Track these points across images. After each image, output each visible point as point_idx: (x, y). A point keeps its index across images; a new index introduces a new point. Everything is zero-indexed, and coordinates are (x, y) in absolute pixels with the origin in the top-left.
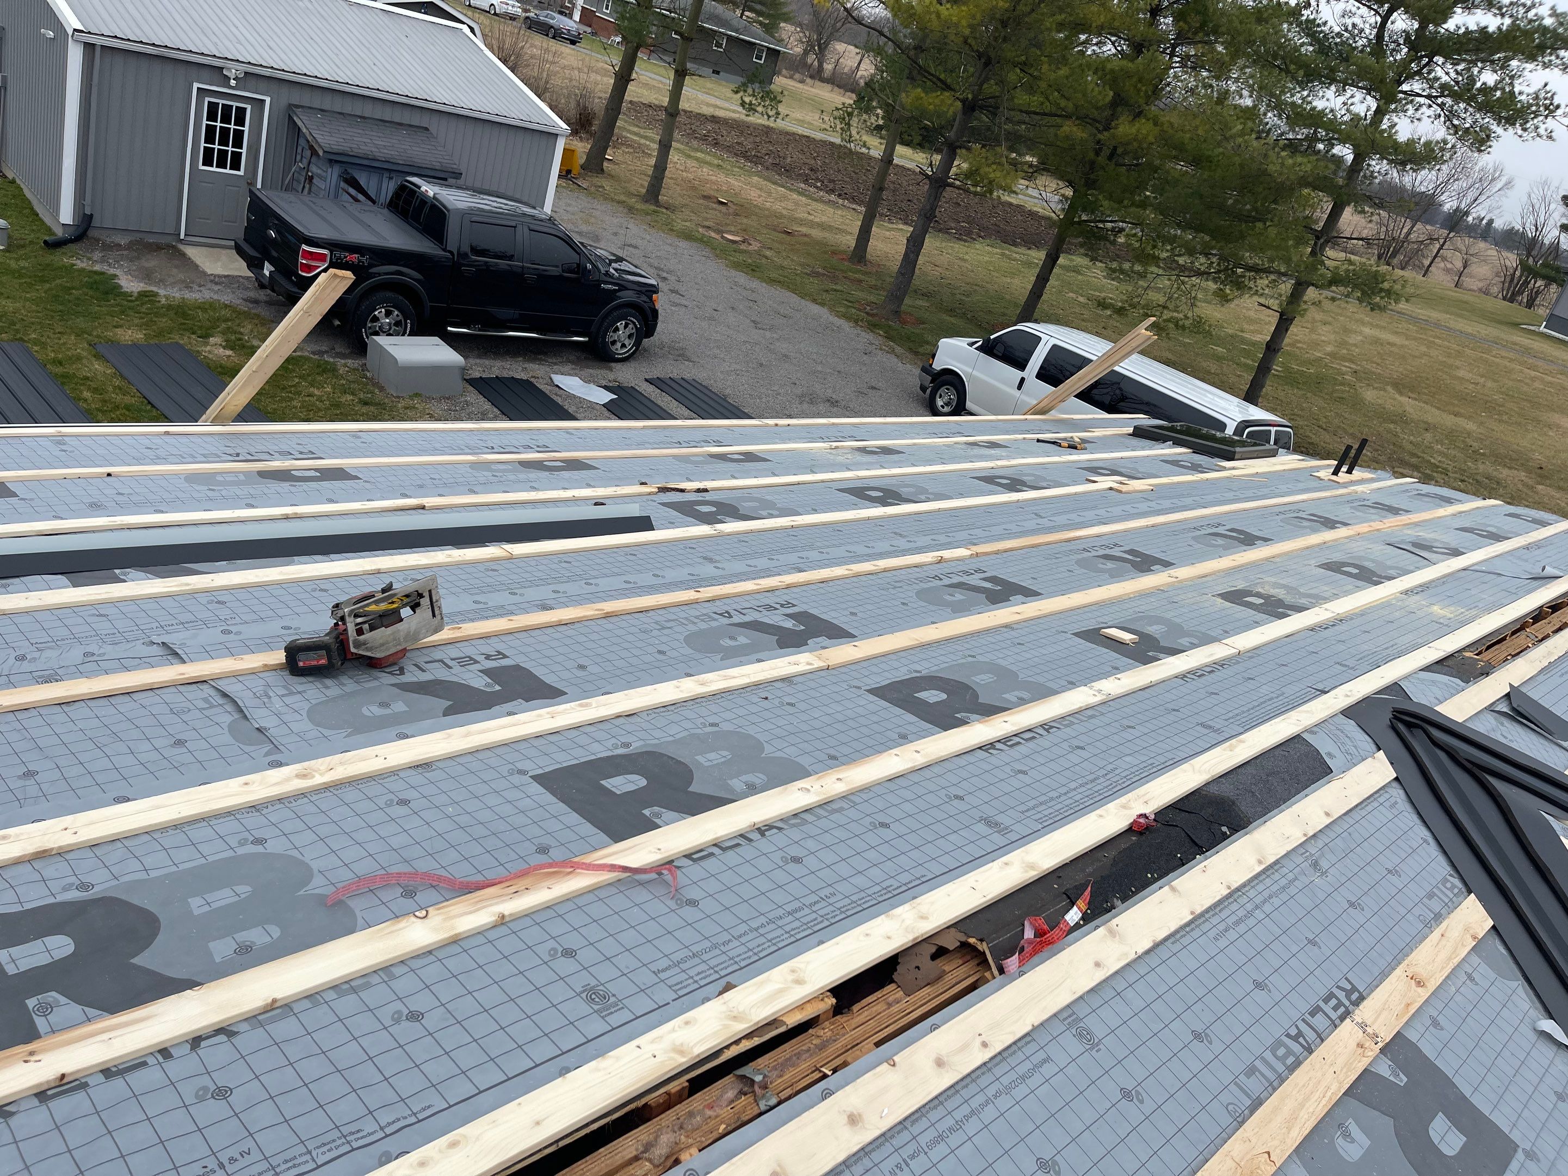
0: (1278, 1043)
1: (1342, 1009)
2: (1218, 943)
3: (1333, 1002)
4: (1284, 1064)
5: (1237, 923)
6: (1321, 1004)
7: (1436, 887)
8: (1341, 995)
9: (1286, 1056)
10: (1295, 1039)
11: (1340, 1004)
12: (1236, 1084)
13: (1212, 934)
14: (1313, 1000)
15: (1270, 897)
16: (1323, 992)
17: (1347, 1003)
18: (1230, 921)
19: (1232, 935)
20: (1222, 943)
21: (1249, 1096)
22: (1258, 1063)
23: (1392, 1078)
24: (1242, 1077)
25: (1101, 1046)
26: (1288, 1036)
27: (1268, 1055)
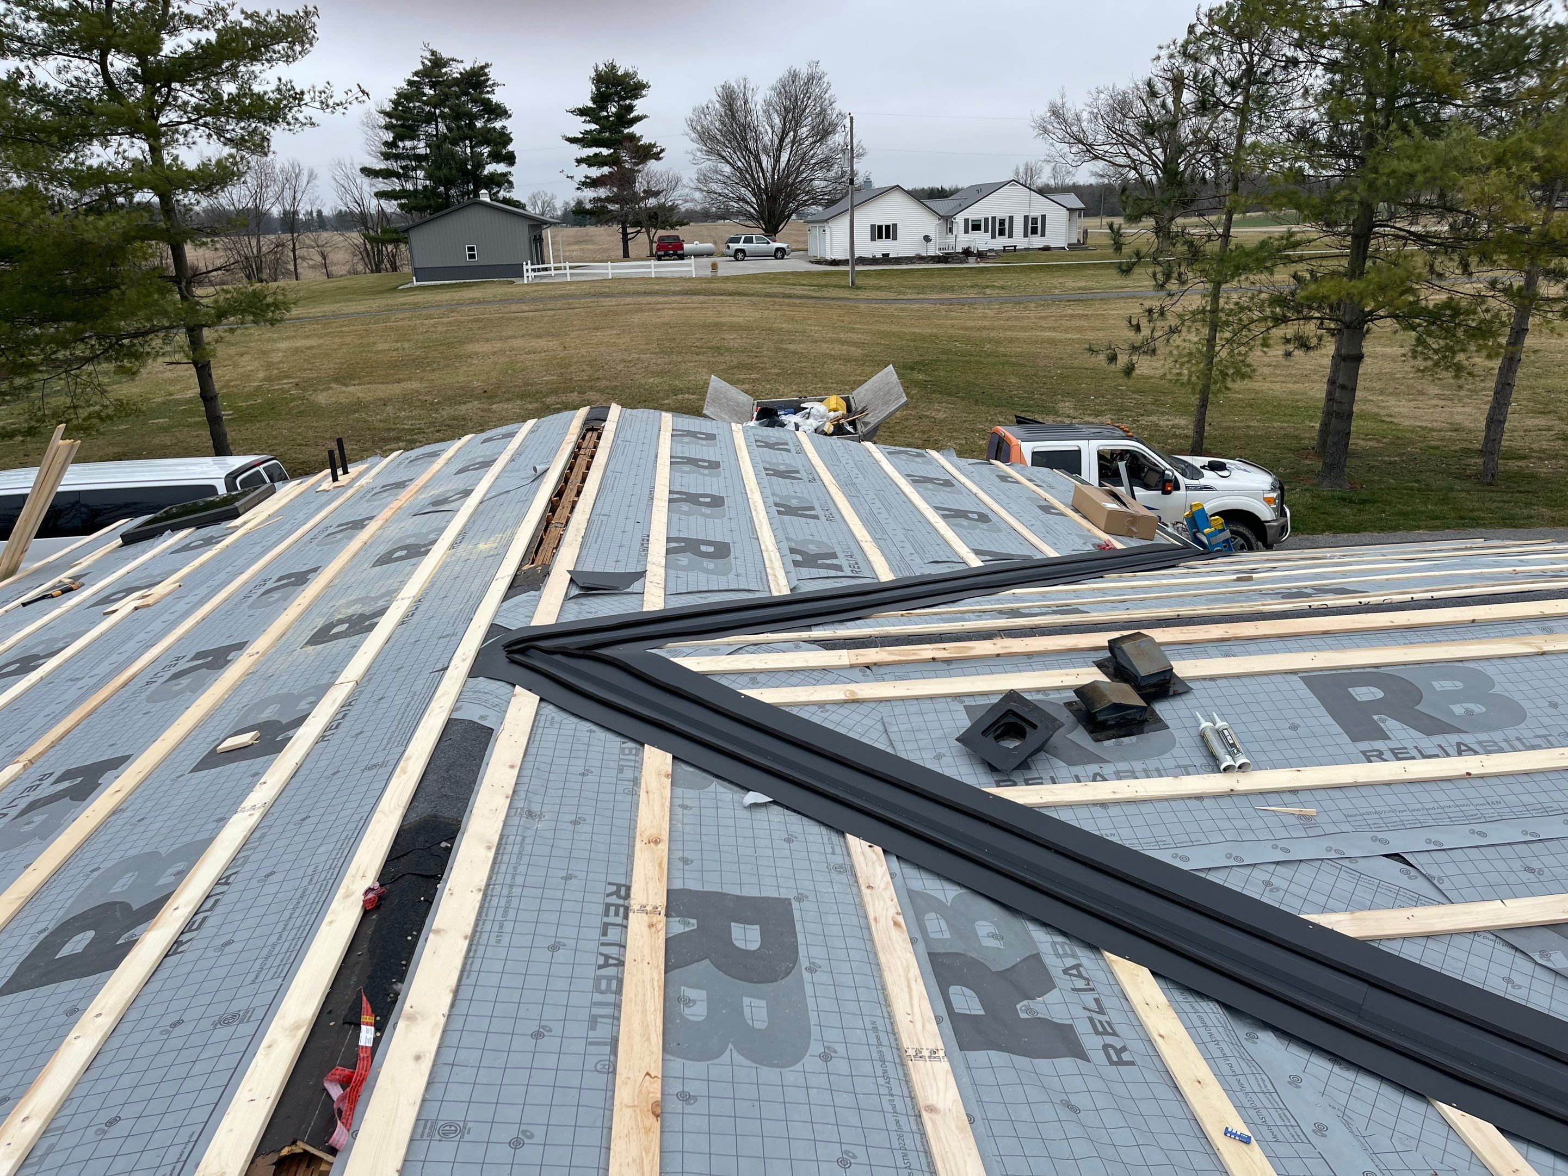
0: (598, 979)
1: (622, 909)
2: (503, 943)
3: (612, 909)
4: (612, 992)
5: (505, 913)
6: (606, 920)
7: (620, 760)
8: (614, 900)
9: (609, 985)
10: (606, 965)
11: (617, 907)
12: (591, 1044)
13: (492, 941)
14: (598, 921)
15: (515, 869)
16: (600, 909)
17: (621, 902)
18: (499, 917)
19: (508, 926)
20: (506, 940)
21: (605, 1044)
22: (596, 1011)
23: (687, 929)
24: (591, 1034)
25: (469, 1125)
26: (600, 967)
27: (598, 997)
